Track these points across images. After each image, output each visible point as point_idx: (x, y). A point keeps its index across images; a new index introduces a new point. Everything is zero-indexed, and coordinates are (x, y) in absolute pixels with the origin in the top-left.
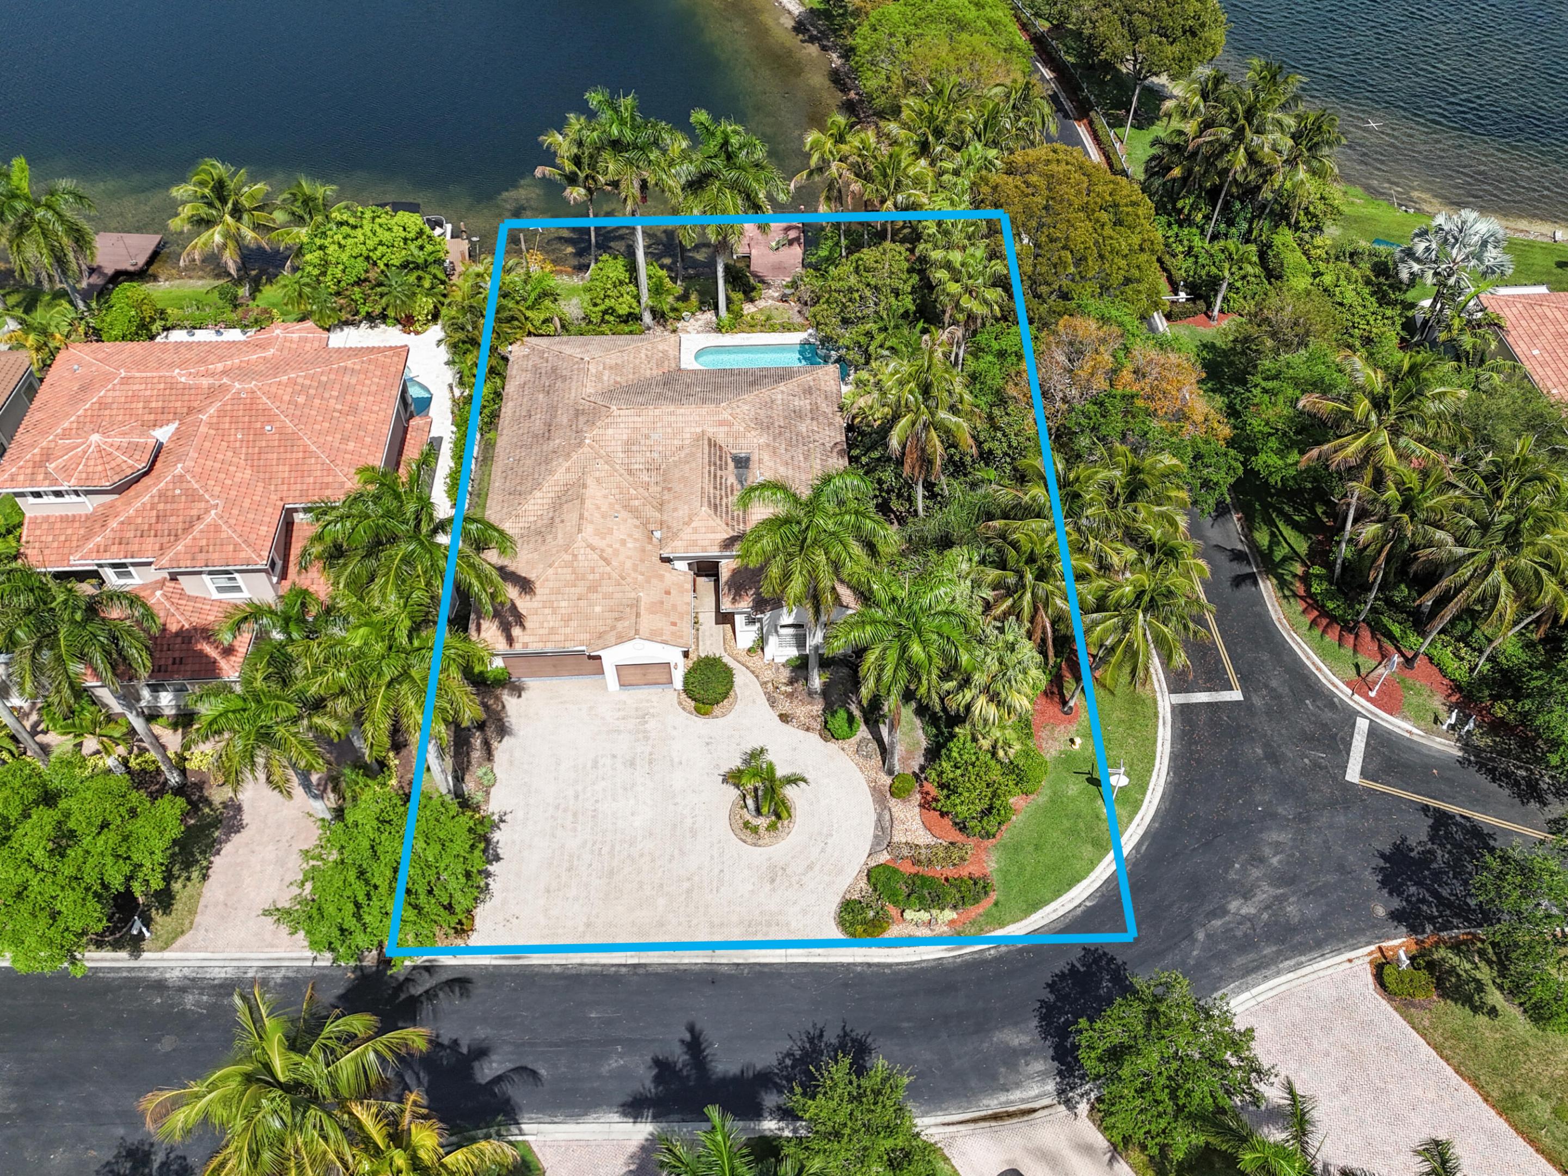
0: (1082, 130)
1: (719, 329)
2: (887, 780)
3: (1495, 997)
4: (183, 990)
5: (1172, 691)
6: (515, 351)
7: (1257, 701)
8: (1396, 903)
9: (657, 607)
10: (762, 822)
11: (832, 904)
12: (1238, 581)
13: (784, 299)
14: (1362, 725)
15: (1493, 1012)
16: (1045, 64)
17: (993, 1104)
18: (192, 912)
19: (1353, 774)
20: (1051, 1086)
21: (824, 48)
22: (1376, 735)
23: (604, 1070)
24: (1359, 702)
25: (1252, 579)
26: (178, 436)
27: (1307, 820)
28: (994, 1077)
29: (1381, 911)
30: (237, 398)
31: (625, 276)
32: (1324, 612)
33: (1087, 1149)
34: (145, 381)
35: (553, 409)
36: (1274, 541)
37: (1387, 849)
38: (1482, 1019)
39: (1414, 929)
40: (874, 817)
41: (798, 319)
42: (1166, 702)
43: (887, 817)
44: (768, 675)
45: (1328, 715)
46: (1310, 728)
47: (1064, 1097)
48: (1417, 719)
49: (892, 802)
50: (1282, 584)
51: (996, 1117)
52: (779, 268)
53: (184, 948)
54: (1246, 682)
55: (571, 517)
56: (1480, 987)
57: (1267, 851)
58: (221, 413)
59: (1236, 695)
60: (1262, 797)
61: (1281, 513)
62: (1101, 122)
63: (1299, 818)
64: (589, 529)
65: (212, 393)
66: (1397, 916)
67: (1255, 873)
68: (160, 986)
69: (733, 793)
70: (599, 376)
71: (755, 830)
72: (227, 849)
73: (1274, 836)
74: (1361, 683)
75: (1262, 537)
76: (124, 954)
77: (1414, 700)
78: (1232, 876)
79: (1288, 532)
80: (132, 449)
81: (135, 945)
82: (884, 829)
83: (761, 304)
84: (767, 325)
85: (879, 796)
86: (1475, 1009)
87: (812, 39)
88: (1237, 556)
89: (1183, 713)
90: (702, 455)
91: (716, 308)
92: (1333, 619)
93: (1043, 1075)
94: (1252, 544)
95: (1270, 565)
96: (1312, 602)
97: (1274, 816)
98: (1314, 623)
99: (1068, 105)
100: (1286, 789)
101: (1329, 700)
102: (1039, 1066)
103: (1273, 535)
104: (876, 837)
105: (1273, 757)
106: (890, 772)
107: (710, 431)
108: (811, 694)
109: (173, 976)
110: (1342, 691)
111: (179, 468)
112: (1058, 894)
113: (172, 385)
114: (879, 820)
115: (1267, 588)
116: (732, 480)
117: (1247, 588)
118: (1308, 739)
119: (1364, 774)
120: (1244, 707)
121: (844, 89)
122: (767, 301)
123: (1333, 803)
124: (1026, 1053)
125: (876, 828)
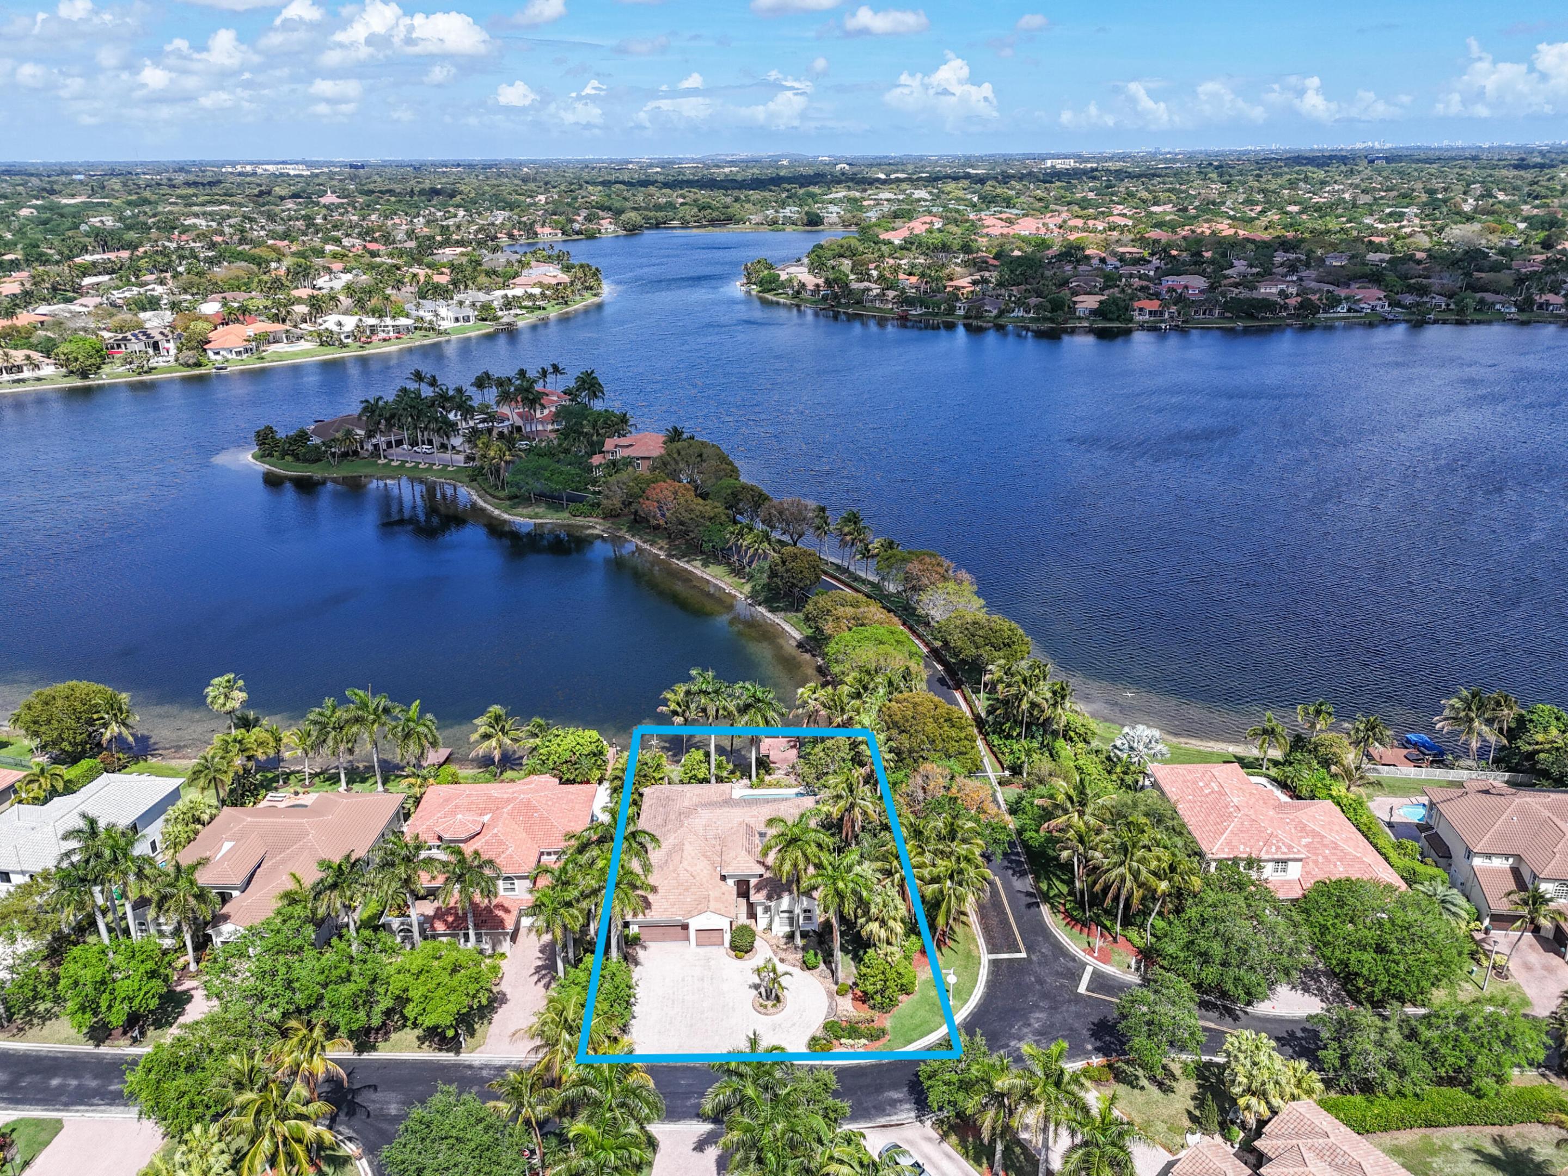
0: (958, 695)
1: (751, 787)
2: (835, 988)
3: (1144, 1082)
4: (481, 1069)
5: (990, 953)
6: (646, 791)
7: (1034, 958)
8: (1098, 1044)
9: (717, 899)
10: (770, 1003)
11: (806, 1039)
12: (1029, 906)
13: (787, 774)
14: (1089, 969)
15: (1142, 1088)
16: (939, 663)
17: (883, 1121)
18: (484, 1038)
19: (1082, 989)
20: (913, 1114)
21: (814, 656)
22: (1096, 975)
23: (688, 1104)
24: (1088, 959)
25: (1038, 905)
26: (492, 819)
27: (1055, 1009)
28: (884, 1110)
29: (1089, 1047)
30: (521, 801)
31: (702, 758)
32: (1073, 918)
33: (929, 1139)
34: (477, 796)
35: (667, 814)
36: (1050, 887)
37: (1096, 1021)
38: (1137, 1091)
39: (1105, 1055)
40: (828, 1003)
41: (794, 783)
42: (986, 958)
43: (835, 1003)
44: (774, 942)
45: (1071, 964)
46: (1060, 969)
47: (919, 1118)
48: (1119, 965)
49: (837, 997)
50: (1053, 906)
51: (884, 1126)
52: (785, 760)
53: (481, 1052)
54: (1029, 949)
55: (676, 858)
56: (1137, 1078)
57: (1032, 1021)
58: (513, 809)
59: (1023, 955)
60: (1032, 999)
61: (1055, 875)
62: (969, 691)
63: (1051, 1008)
64: (685, 863)
65: (508, 801)
66: (1098, 1050)
67: (1025, 1030)
68: (470, 1067)
69: (755, 992)
70: (691, 799)
71: (766, 1007)
72: (500, 1010)
73: (1037, 1015)
74: (1090, 949)
75: (1044, 886)
76: (452, 1054)
77: (1117, 958)
78: (1013, 1031)
79: (1058, 883)
80: (474, 822)
81: (458, 1052)
82: (832, 1009)
83: (774, 776)
84: (778, 785)
85: (830, 995)
86: (1133, 1087)
87: (806, 651)
88: (1029, 894)
89: (995, 963)
90: (743, 830)
91: (750, 777)
92: (1077, 921)
93: (910, 1110)
94: (1039, 889)
95: (1046, 898)
96: (1067, 914)
97: (1037, 1007)
98: (1068, 924)
99: (950, 683)
100: (1045, 995)
101: (1073, 959)
102: (908, 1106)
103: (1049, 885)
104: (828, 1011)
105: (1040, 982)
106: (837, 983)
107: (747, 820)
108: (796, 948)
109: (476, 1063)
110: (1081, 955)
111: (495, 831)
112: (921, 1036)
113: (490, 797)
114: (830, 1005)
115: (1045, 909)
116: (757, 841)
117: (1035, 909)
118: (1058, 974)
119: (1087, 989)
120: (1028, 960)
121: (825, 675)
122: (778, 775)
123: (1069, 1001)
124: (900, 1101)
125: (828, 1008)
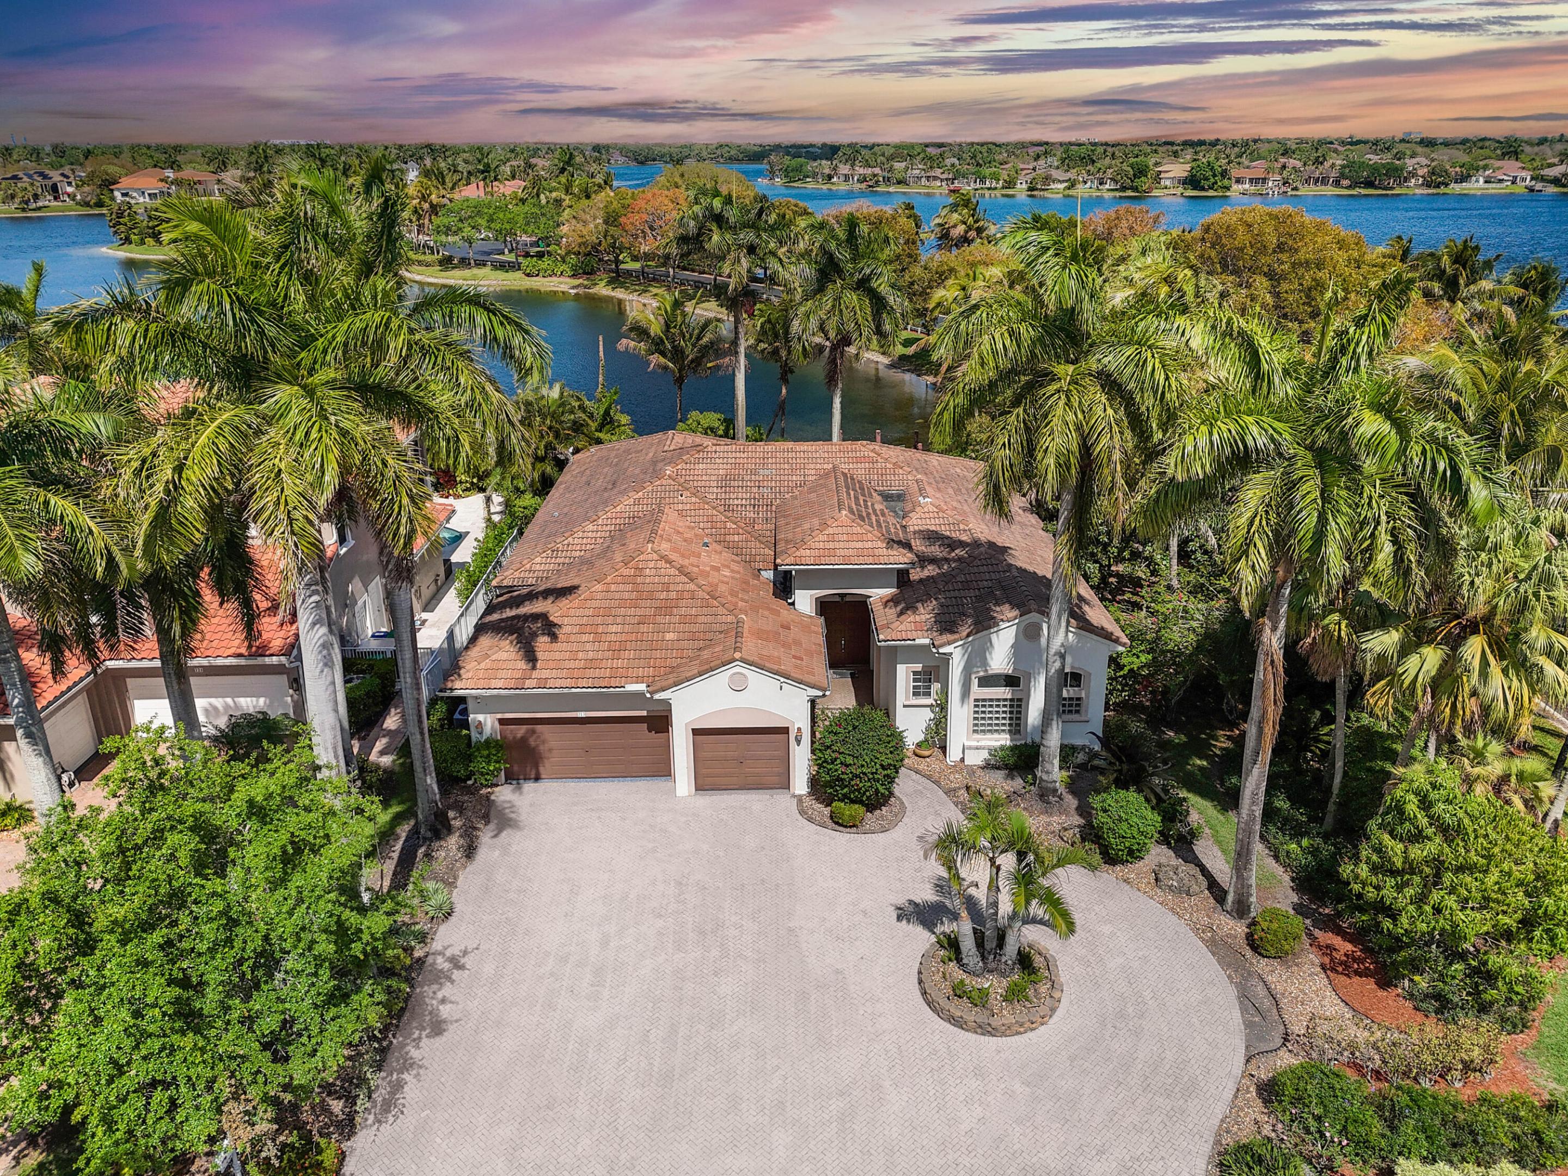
2: (1238, 930)
10: (995, 985)
40: (1232, 992)
43: (1261, 990)
49: (1261, 965)
71: (980, 999)
82: (1262, 1011)
104: (1249, 1025)
108: (1044, 796)
125: (1244, 1010)
